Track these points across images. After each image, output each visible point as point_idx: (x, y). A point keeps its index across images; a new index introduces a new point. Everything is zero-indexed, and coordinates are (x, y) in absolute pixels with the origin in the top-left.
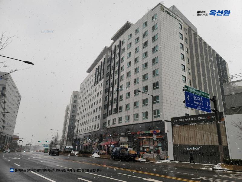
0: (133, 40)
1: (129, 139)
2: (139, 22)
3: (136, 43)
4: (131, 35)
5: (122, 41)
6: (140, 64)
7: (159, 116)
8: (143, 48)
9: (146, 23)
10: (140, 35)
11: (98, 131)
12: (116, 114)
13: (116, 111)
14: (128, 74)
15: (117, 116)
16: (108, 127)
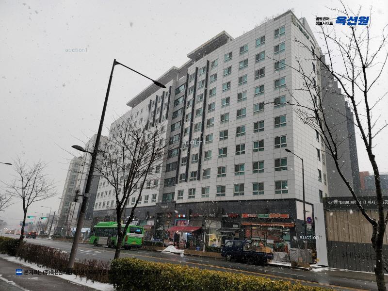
0: (235, 63)
1: (224, 225)
2: (248, 36)
3: (240, 69)
4: (231, 54)
5: (211, 61)
6: (249, 104)
7: (286, 192)
8: (256, 79)
9: (263, 39)
10: (250, 56)
11: (155, 206)
12: (197, 181)
13: (196, 176)
14: (223, 118)
15: (198, 185)
16: (178, 202)
